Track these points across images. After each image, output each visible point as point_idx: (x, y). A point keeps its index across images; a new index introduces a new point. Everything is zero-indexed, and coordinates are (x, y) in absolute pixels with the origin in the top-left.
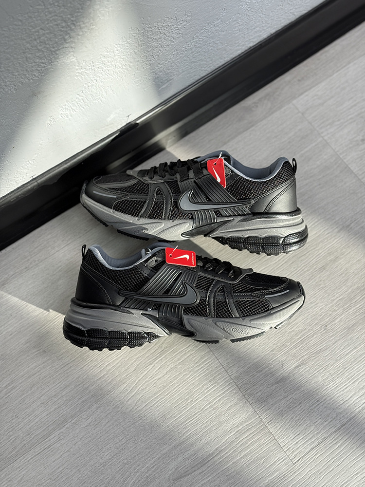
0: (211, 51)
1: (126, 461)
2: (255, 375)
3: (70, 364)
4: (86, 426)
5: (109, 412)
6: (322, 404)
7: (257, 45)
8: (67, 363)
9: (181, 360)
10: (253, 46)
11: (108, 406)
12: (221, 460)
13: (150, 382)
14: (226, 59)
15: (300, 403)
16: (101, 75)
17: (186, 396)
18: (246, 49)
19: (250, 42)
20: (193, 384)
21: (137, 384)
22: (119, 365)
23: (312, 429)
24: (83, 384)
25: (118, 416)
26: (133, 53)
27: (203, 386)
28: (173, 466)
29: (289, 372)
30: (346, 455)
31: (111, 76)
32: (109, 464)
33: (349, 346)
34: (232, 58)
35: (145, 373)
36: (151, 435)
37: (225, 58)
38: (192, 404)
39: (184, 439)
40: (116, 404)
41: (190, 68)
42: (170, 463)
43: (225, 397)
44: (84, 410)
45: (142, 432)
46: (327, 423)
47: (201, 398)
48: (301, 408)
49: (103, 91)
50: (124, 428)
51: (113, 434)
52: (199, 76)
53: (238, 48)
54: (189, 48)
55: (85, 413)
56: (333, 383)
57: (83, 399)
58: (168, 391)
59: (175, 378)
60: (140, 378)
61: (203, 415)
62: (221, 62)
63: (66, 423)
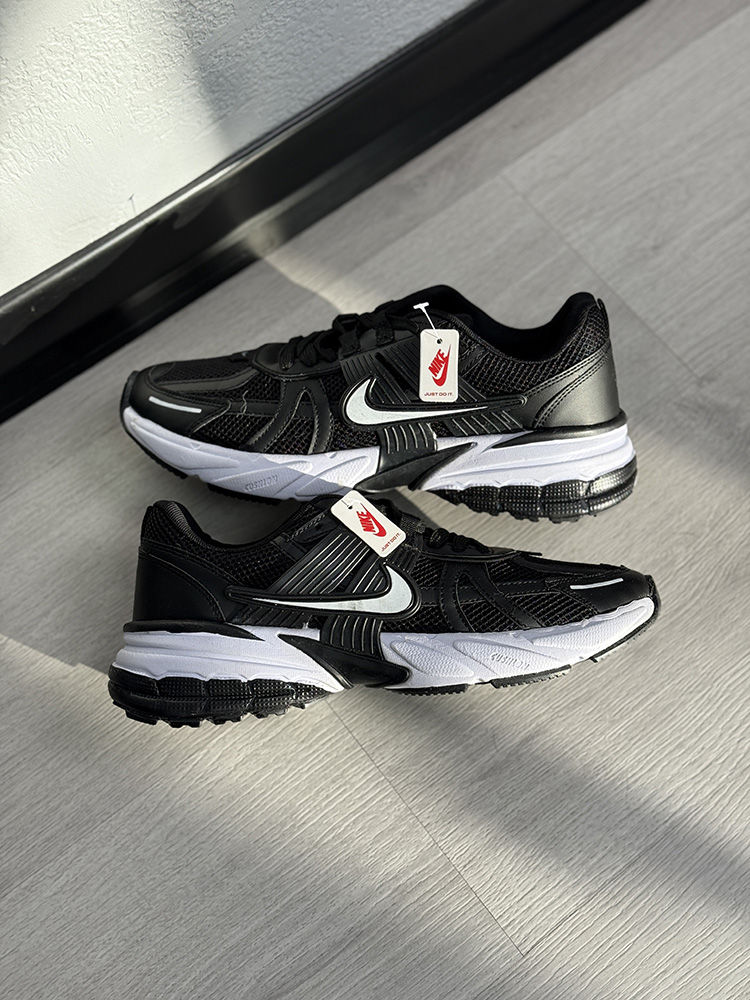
0: (308, 53)
1: (145, 968)
2: (434, 763)
3: (16, 759)
4: (55, 894)
5: (106, 860)
6: (583, 819)
7: (413, 45)
8: (10, 755)
9: (269, 738)
10: (405, 48)
11: (103, 846)
12: (360, 955)
13: (199, 788)
14: (345, 75)
15: (535, 819)
16: (49, 96)
17: (281, 816)
18: (391, 52)
19: (398, 36)
20: (296, 788)
21: (171, 796)
22: (127, 754)
23: (562, 876)
24: (48, 799)
25: (127, 869)
26: (121, 45)
27: (318, 792)
28: (252, 974)
29: (508, 751)
30: (639, 929)
31: (74, 101)
32: (108, 975)
33: (638, 690)
34: (359, 73)
35: (188, 769)
36: (202, 907)
37: (342, 72)
38: (295, 833)
39: (277, 911)
40: (123, 842)
41: (262, 90)
42: (246, 967)
43: (368, 815)
44: (50, 858)
45: (182, 902)
46: (595, 860)
47: (313, 818)
48: (537, 830)
49: (60, 136)
50: (139, 894)
51: (115, 910)
52: (289, 111)
53: (370, 49)
54: (256, 42)
55: (51, 864)
56: (605, 772)
57: (47, 835)
58: (240, 806)
59: (254, 778)
60: (177, 781)
61: (319, 856)
62: (334, 82)
63: (8, 890)
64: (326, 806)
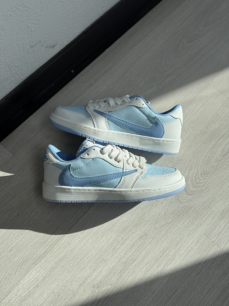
64: (226, 112)
